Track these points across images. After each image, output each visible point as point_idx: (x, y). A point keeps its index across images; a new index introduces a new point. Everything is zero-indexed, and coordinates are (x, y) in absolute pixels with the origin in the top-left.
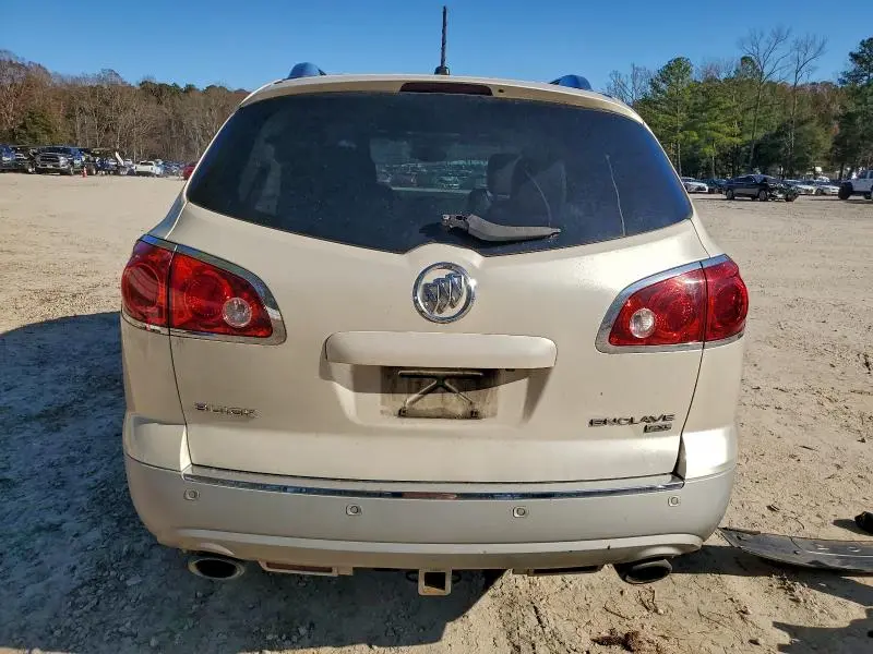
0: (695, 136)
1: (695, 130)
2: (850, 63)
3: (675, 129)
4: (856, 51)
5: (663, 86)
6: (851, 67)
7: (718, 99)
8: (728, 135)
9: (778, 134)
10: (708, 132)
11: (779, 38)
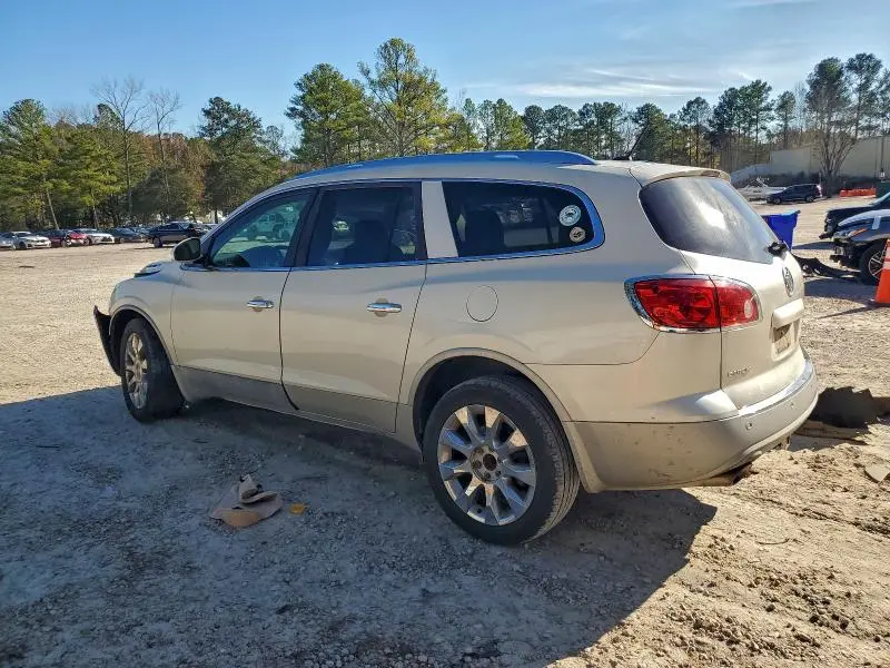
0: (65, 185)
1: (65, 178)
2: (204, 118)
3: (39, 178)
4: (208, 107)
5: (14, 129)
6: (206, 122)
7: (88, 147)
8: (106, 183)
9: (151, 182)
10: (83, 180)
11: (133, 89)
